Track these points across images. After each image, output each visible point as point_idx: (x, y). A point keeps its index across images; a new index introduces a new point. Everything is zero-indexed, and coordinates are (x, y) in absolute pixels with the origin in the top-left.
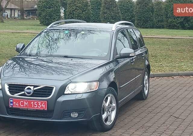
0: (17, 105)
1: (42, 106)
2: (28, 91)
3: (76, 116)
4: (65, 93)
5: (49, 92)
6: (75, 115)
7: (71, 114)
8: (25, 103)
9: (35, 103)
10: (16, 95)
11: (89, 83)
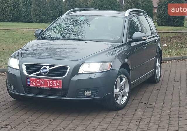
0: (33, 84)
1: (57, 85)
2: (44, 70)
3: (89, 95)
4: (79, 72)
5: (63, 72)
6: (88, 93)
7: (85, 92)
8: (41, 82)
9: (51, 81)
10: (33, 75)
11: (102, 64)
